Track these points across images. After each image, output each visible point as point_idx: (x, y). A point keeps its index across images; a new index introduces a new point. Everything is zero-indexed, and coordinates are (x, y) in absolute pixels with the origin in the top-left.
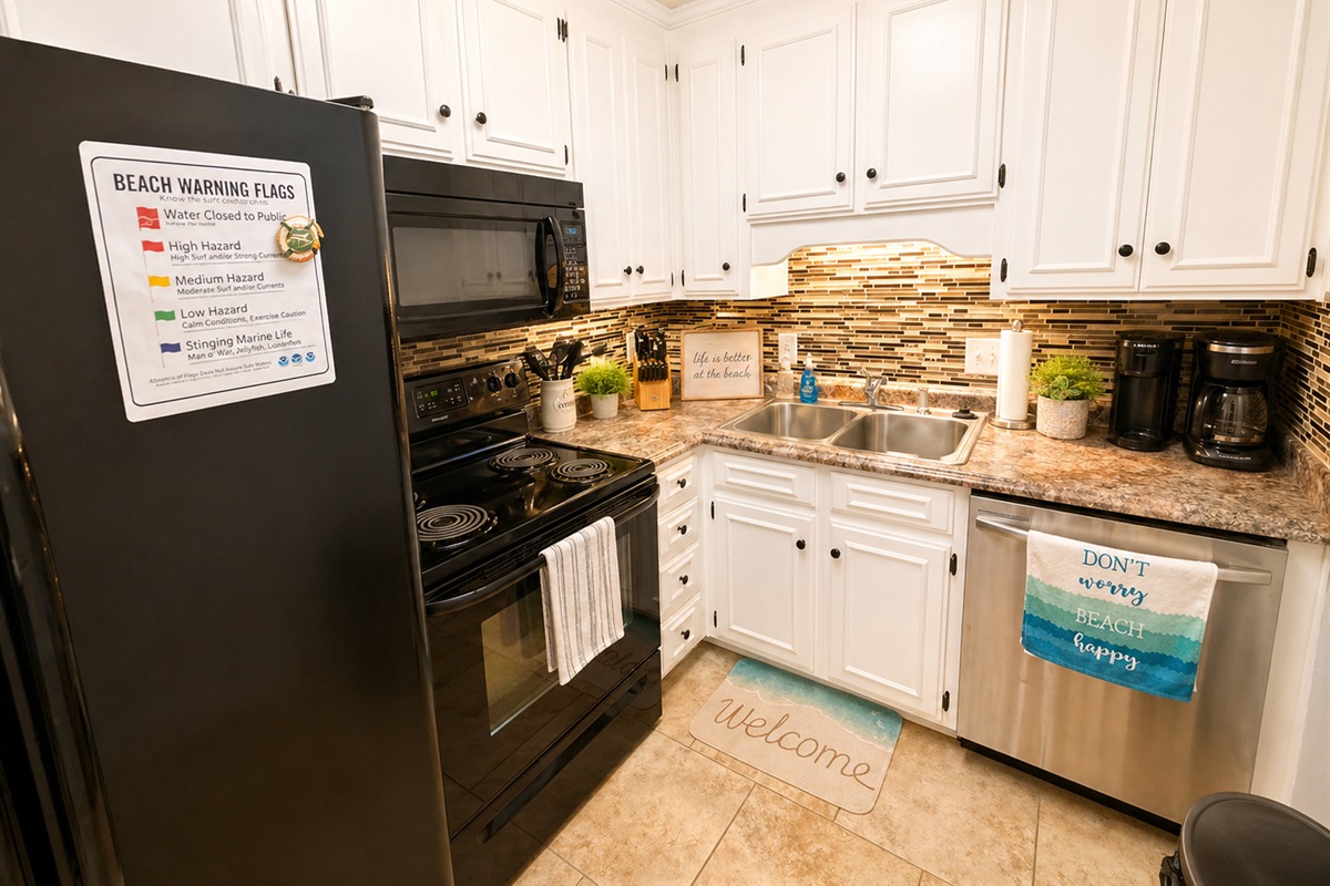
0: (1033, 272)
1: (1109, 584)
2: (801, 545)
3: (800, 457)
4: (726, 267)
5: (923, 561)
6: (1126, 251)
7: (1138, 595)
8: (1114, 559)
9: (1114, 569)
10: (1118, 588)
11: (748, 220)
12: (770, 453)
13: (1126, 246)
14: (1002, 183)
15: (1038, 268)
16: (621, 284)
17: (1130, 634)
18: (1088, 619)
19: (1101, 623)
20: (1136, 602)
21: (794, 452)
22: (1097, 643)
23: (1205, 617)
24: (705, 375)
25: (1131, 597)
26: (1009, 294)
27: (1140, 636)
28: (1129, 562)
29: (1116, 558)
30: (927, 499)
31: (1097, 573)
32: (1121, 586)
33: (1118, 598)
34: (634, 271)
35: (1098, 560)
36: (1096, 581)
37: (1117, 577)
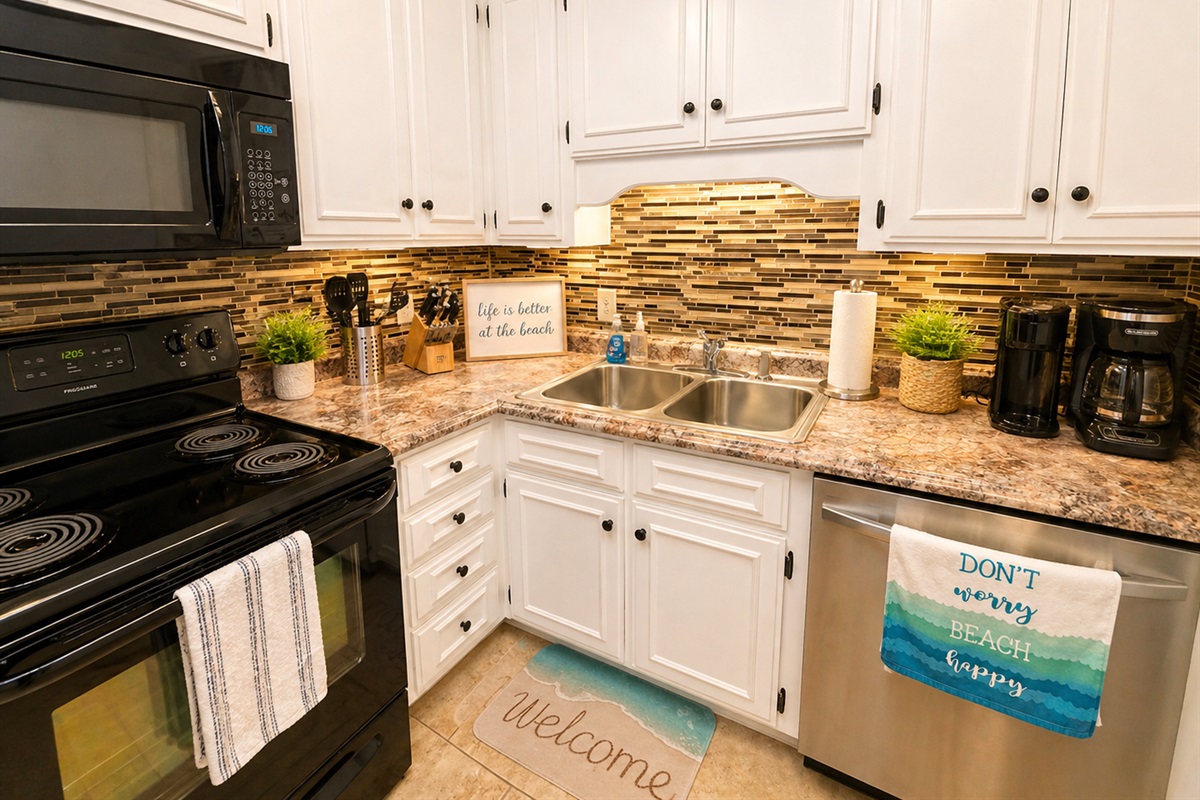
0: (915, 218)
1: (990, 596)
2: (607, 526)
3: (605, 430)
4: (546, 208)
5: (754, 554)
6: (1041, 196)
7: (1025, 613)
8: (997, 566)
9: (998, 579)
10: (1000, 601)
11: (573, 158)
12: (573, 424)
13: (1042, 189)
14: (877, 108)
15: (919, 213)
16: (398, 220)
17: (1015, 656)
18: (964, 634)
19: (979, 639)
20: (1022, 620)
21: (600, 424)
22: (974, 662)
23: (1107, 641)
24: (493, 331)
25: (1016, 614)
26: (886, 243)
27: (1026, 659)
28: (1016, 569)
29: (1000, 565)
30: (758, 484)
31: (975, 582)
32: (1004, 599)
33: (1000, 614)
34: (417, 205)
35: (978, 566)
36: (973, 592)
37: (1001, 589)
